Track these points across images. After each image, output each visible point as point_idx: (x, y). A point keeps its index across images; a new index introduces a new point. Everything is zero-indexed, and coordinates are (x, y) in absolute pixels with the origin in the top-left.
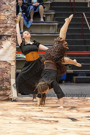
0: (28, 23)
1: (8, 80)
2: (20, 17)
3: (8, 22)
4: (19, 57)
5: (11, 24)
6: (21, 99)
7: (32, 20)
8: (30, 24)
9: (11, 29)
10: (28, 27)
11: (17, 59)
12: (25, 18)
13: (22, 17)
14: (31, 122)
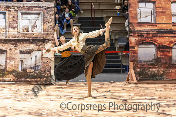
0: (62, 31)
1: (49, 71)
2: (57, 27)
3: (49, 31)
4: (56, 54)
5: (51, 32)
6: (58, 83)
7: (65, 29)
8: (64, 32)
9: (51, 36)
10: (63, 34)
11: (55, 56)
12: (60, 28)
13: (58, 27)
14: (65, 99)
